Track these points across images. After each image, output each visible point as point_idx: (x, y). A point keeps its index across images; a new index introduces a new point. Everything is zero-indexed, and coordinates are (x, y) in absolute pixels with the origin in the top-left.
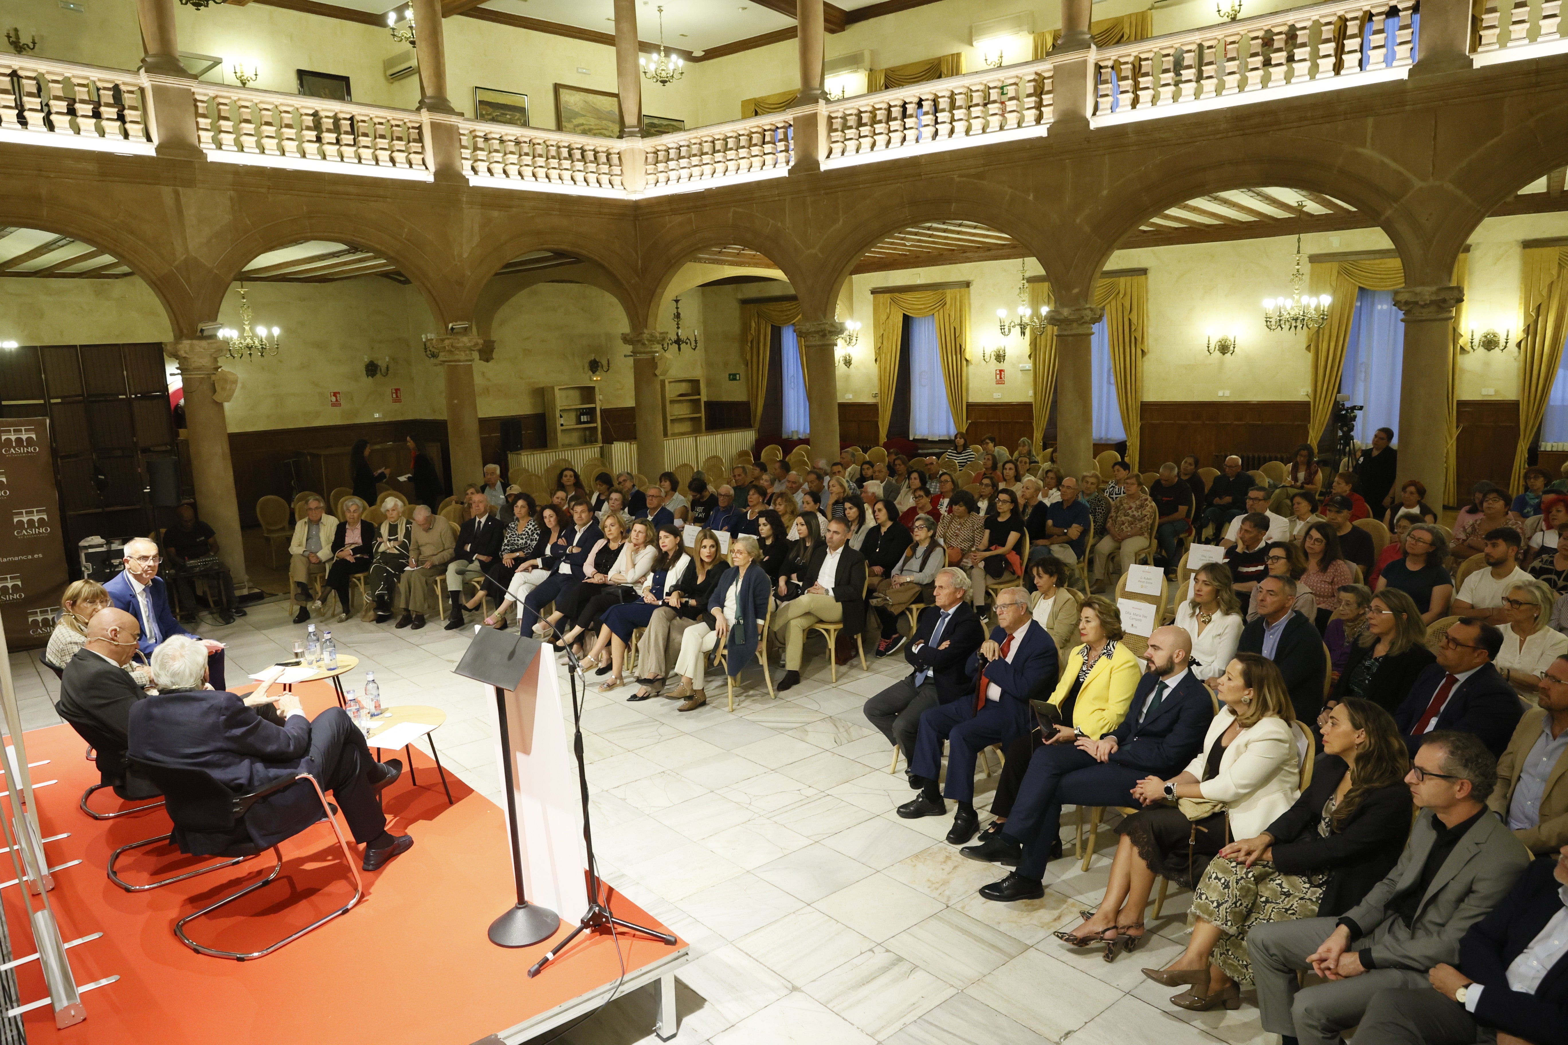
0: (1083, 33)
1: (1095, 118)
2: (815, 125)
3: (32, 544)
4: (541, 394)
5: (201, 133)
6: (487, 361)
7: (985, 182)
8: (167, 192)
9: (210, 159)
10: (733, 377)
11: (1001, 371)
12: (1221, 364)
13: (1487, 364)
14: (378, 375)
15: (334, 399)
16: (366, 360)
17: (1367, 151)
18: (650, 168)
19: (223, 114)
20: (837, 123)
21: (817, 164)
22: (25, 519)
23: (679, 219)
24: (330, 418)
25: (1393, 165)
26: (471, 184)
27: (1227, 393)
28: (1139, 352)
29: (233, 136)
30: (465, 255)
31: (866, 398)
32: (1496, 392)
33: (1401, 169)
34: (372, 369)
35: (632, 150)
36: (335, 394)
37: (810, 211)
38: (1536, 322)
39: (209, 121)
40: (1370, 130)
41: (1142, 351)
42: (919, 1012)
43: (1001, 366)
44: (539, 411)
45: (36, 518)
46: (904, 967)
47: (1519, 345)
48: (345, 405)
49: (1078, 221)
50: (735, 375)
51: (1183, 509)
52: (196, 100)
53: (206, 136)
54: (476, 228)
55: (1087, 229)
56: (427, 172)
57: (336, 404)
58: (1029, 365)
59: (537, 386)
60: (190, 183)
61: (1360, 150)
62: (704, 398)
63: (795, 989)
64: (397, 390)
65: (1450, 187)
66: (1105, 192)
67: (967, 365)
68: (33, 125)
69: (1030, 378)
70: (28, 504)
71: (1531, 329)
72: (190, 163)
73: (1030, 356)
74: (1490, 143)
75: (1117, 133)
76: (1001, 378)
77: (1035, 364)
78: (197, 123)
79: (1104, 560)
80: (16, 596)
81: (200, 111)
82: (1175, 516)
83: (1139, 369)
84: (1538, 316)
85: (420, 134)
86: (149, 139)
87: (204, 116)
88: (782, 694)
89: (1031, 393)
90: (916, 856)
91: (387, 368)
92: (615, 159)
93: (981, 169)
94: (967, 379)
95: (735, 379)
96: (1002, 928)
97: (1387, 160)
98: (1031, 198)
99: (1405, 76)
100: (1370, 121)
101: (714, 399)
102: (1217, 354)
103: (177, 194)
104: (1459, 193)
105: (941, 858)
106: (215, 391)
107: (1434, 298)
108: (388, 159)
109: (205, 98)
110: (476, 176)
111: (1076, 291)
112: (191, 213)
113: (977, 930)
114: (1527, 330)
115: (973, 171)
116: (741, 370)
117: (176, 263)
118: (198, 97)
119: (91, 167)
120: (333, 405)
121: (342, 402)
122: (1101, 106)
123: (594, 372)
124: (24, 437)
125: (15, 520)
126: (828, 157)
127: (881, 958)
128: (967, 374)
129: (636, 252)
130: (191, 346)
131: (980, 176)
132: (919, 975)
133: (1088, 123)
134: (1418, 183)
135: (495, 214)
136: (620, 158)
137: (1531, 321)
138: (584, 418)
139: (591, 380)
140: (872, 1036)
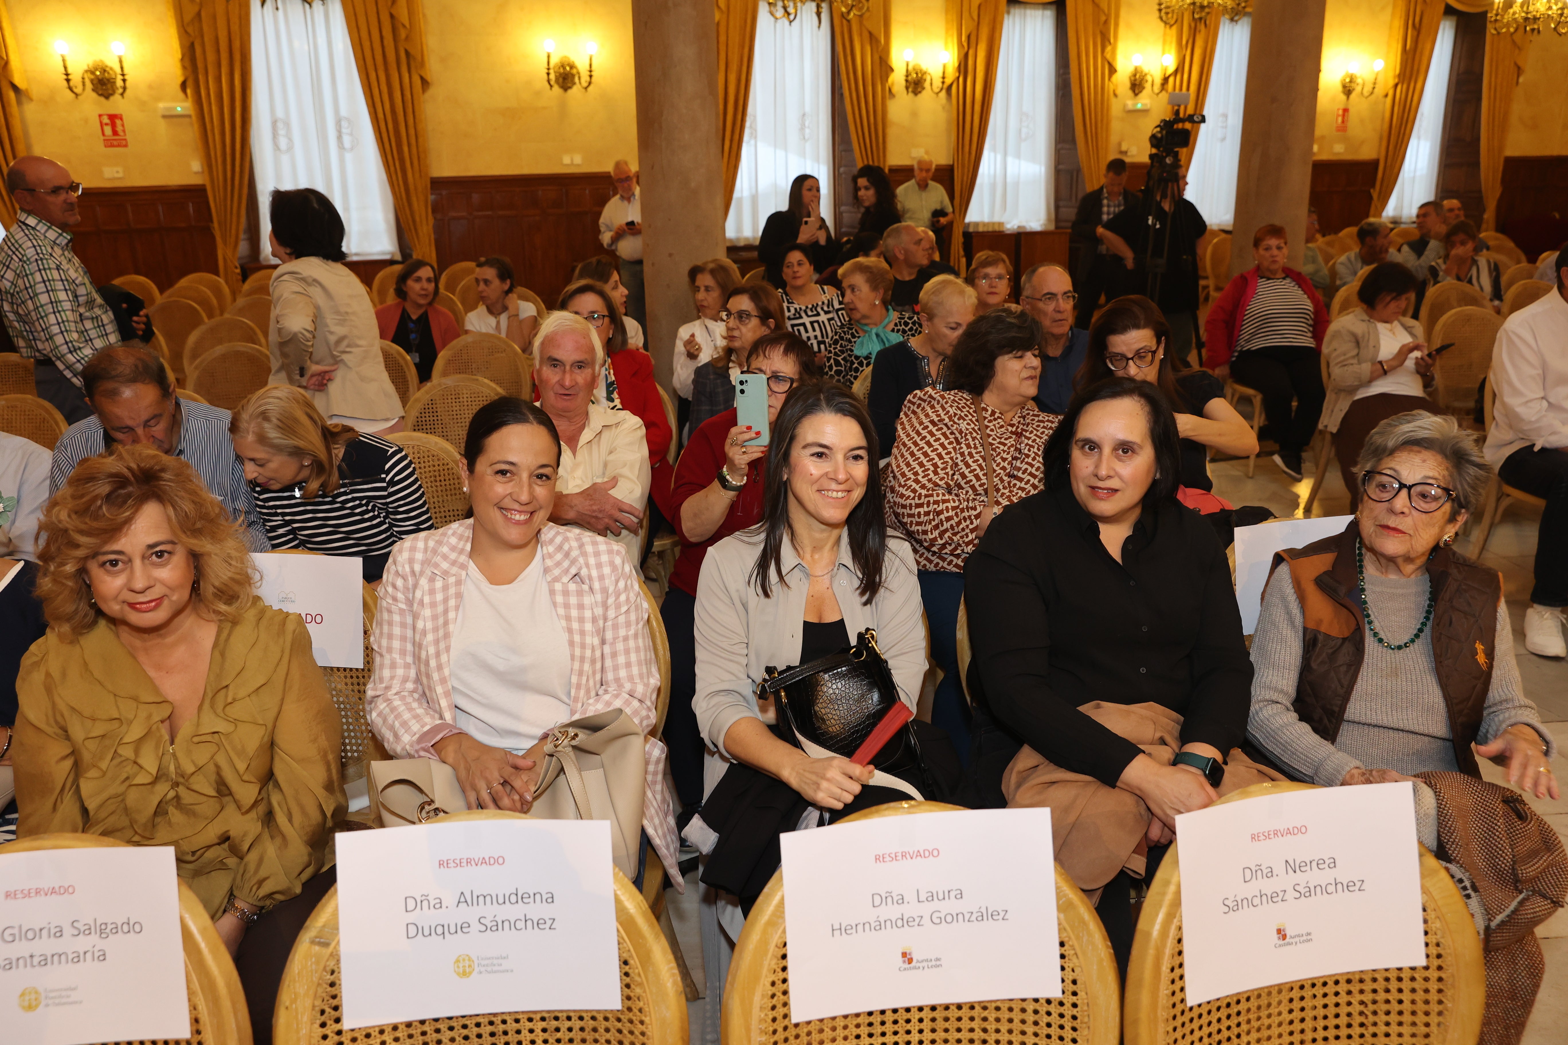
11: (113, 118)
12: (563, 107)
13: (914, 114)
27: (578, 159)
28: (417, 82)
41: (422, 78)
43: (117, 104)
58: (182, 106)
67: (19, 102)
69: (190, 134)
71: (963, 67)
73: (184, 86)
76: (115, 133)
77: (198, 102)
83: (420, 116)
89: (196, 165)
94: (26, 134)
102: (553, 90)
114: (960, 67)
128: (23, 121)
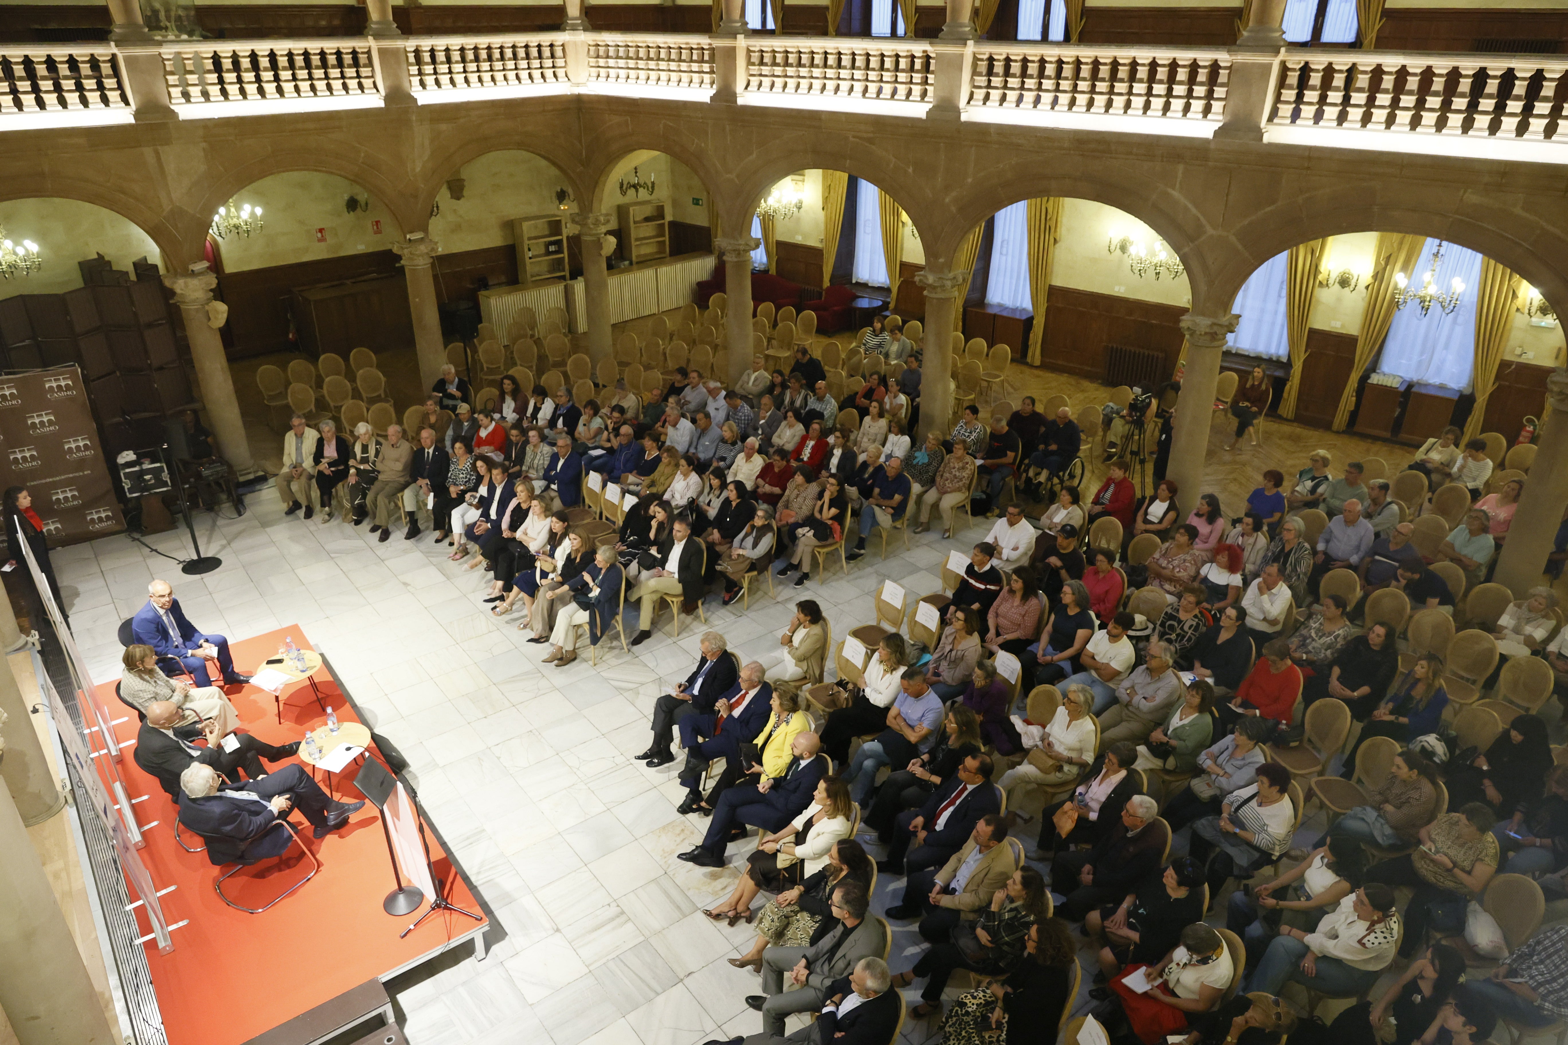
0: (962, 25)
1: (969, 108)
2: (734, 59)
3: (81, 464)
4: (510, 226)
5: (171, 89)
6: (458, 199)
7: (873, 147)
8: (148, 152)
9: (182, 117)
10: (696, 202)
13: (1339, 300)
14: (359, 209)
15: (319, 235)
16: (346, 197)
17: (1175, 194)
18: (593, 62)
19: (188, 68)
20: (755, 57)
21: (734, 96)
22: (73, 446)
23: (616, 119)
24: (317, 252)
25: (1194, 210)
26: (420, 103)
27: (1122, 289)
28: (1052, 240)
29: (200, 88)
30: (418, 170)
31: (813, 242)
32: (1343, 326)
33: (1199, 215)
34: (352, 204)
35: (575, 43)
36: (321, 230)
37: (729, 138)
38: (1385, 269)
39: (176, 77)
40: (1180, 175)
41: (1055, 239)
42: (618, 952)
44: (510, 242)
45: (81, 444)
46: (623, 918)
47: (1367, 287)
48: (330, 240)
49: (947, 200)
50: (698, 200)
51: (1011, 455)
52: (164, 60)
53: (176, 92)
54: (427, 142)
55: (954, 209)
56: (378, 95)
57: (322, 240)
59: (506, 219)
60: (167, 142)
61: (1170, 190)
62: (669, 218)
63: (558, 930)
64: (377, 222)
65: (1233, 239)
66: (970, 180)
68: (28, 106)
70: (74, 434)
71: (1379, 276)
72: (164, 125)
74: (1268, 209)
75: (982, 130)
78: (166, 80)
79: (929, 508)
80: (75, 503)
81: (168, 69)
82: (1004, 460)
83: (1050, 255)
84: (1387, 264)
85: (370, 58)
86: (127, 103)
87: (172, 73)
88: (636, 648)
90: (664, 828)
91: (367, 204)
92: (559, 52)
93: (871, 135)
95: (697, 204)
96: (689, 894)
97: (1190, 206)
98: (910, 170)
99: (1210, 135)
100: (1181, 168)
101: (679, 220)
102: (1118, 251)
103: (157, 153)
104: (1240, 247)
105: (678, 830)
106: (209, 319)
107: (1208, 330)
108: (341, 87)
109: (171, 57)
110: (425, 92)
111: (941, 260)
112: (171, 168)
113: (674, 893)
114: (1375, 276)
115: (865, 135)
116: (704, 196)
117: (165, 213)
118: (165, 57)
119: (82, 141)
120: (319, 240)
121: (328, 238)
122: (975, 96)
123: (560, 203)
124: (63, 384)
125: (66, 447)
126: (746, 88)
127: (613, 910)
129: (580, 142)
130: (185, 283)
131: (870, 141)
132: (630, 925)
133: (959, 114)
134: (1210, 231)
135: (443, 127)
136: (564, 50)
137: (1380, 268)
138: (552, 248)
139: (559, 208)
140: (587, 966)
